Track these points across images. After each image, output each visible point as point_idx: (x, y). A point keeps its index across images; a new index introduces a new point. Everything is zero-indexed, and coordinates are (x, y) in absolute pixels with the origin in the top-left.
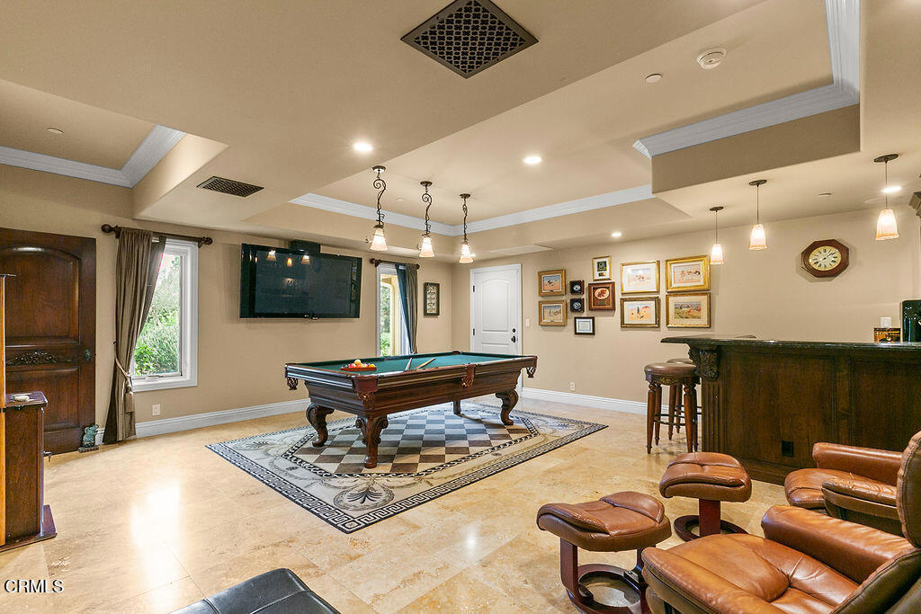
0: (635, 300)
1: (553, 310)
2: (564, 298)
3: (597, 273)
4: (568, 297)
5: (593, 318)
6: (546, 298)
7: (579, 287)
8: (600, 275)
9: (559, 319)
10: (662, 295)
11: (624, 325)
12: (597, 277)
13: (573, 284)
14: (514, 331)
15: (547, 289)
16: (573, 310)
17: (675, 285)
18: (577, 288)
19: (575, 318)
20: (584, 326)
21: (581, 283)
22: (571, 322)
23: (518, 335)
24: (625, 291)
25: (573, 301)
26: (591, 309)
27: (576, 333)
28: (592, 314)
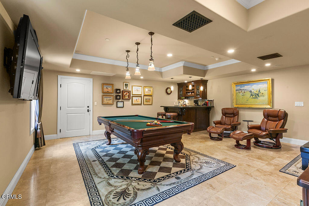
0: (136, 97)
1: (108, 99)
2: (112, 94)
3: (125, 87)
4: (115, 94)
5: (123, 102)
6: (105, 94)
7: (119, 91)
8: (126, 88)
9: (111, 102)
10: (143, 96)
11: (132, 104)
12: (125, 88)
13: (117, 90)
14: (88, 107)
15: (105, 90)
16: (116, 99)
17: (146, 94)
18: (118, 91)
19: (117, 102)
20: (120, 104)
21: (120, 90)
22: (115, 103)
23: (91, 108)
24: (133, 94)
25: (116, 96)
26: (122, 99)
27: (117, 107)
28: (123, 101)
